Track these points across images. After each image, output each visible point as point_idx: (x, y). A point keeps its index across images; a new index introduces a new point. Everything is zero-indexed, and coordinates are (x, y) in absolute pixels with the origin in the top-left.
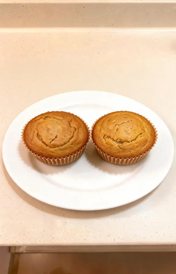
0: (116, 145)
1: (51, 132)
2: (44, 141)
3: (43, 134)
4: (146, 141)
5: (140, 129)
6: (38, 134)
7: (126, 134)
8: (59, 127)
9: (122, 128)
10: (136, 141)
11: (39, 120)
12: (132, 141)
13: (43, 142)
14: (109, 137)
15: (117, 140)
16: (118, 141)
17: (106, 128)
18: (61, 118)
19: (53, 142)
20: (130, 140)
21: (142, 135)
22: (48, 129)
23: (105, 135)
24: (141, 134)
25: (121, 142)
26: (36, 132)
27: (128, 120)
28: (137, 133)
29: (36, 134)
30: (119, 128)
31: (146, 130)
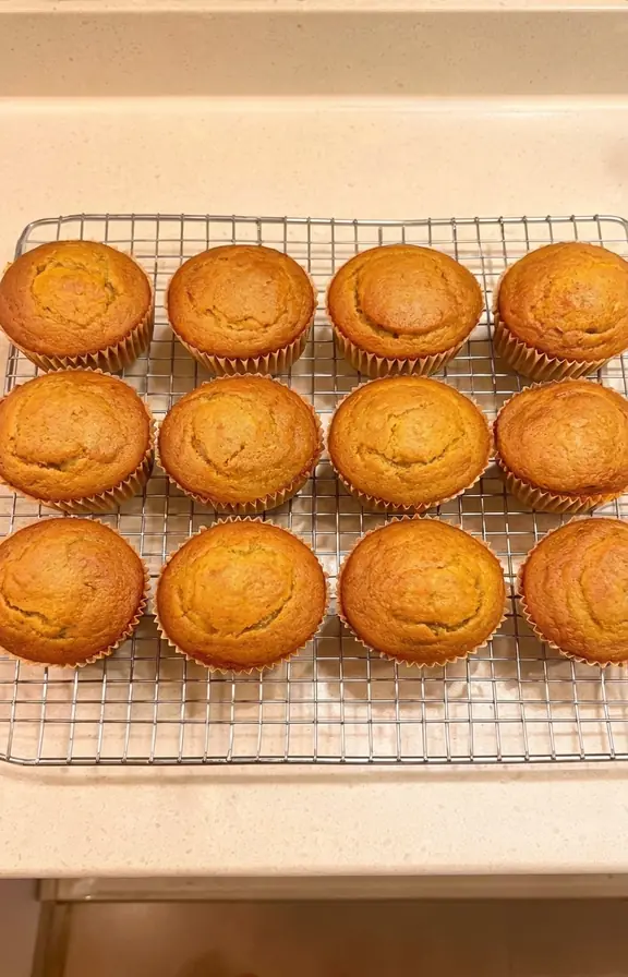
0: (392, 471)
1: (228, 433)
2: (210, 456)
3: (209, 439)
4: (469, 460)
5: (453, 426)
6: (194, 438)
7: (418, 440)
8: (249, 421)
9: (406, 425)
10: (443, 460)
11: (195, 402)
12: (431, 462)
13: (209, 461)
14: (372, 450)
15: (394, 457)
16: (395, 460)
17: (364, 427)
18: (251, 396)
19: (235, 460)
20: (427, 459)
21: (458, 443)
22: (220, 427)
23: (362, 445)
24: (455, 440)
25: (405, 463)
26: (190, 433)
27: (423, 403)
28: (447, 439)
29: (188, 440)
30: (398, 424)
31: (468, 429)
